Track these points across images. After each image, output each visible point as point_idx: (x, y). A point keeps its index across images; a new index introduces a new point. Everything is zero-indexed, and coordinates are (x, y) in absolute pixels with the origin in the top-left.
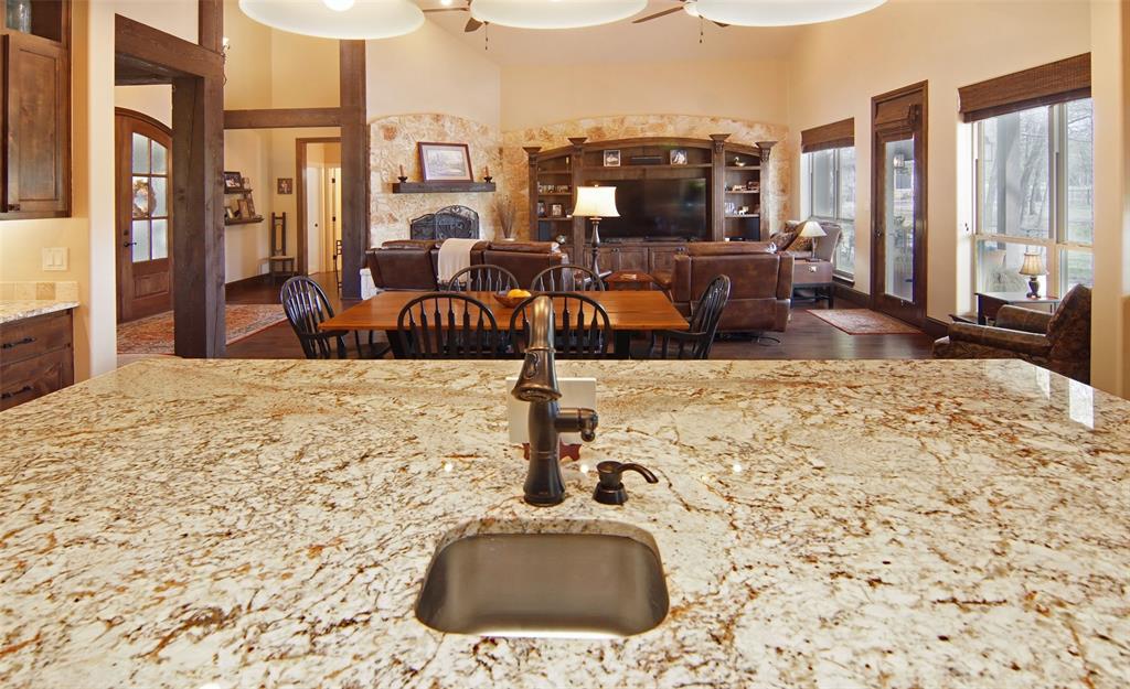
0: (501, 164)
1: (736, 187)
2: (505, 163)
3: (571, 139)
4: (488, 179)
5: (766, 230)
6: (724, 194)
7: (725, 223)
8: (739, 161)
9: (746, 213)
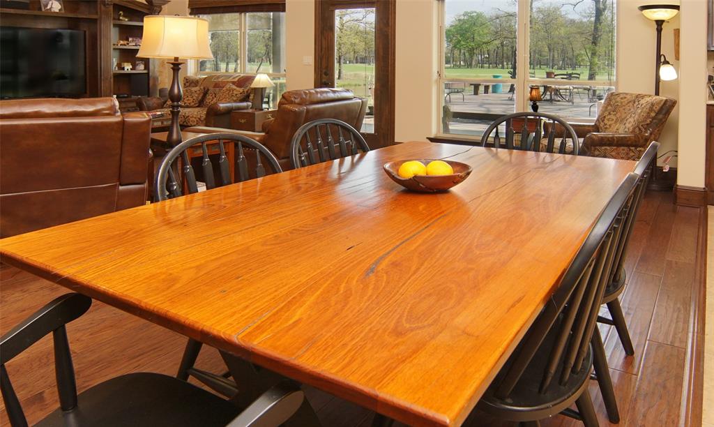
1: (121, 42)
5: (155, 86)
6: (112, 49)
7: (112, 80)
8: (124, 16)
9: (131, 69)
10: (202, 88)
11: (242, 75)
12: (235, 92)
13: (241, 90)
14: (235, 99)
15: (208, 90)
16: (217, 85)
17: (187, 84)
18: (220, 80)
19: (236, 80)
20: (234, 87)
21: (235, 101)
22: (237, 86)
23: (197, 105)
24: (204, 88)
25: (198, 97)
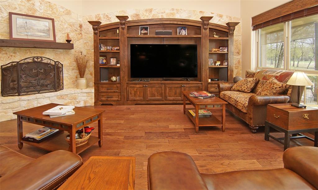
0: (81, 34)
1: (214, 50)
2: (83, 33)
3: (118, 17)
4: (69, 41)
5: (232, 75)
6: (208, 53)
7: (208, 71)
8: (216, 35)
9: (219, 65)
10: (255, 79)
11: (284, 71)
12: (275, 86)
13: (280, 84)
14: (274, 91)
15: (259, 81)
16: (265, 78)
17: (248, 75)
18: (267, 74)
19: (278, 75)
20: (276, 81)
21: (274, 94)
22: (279, 80)
23: (249, 91)
24: (256, 80)
25: (251, 85)
